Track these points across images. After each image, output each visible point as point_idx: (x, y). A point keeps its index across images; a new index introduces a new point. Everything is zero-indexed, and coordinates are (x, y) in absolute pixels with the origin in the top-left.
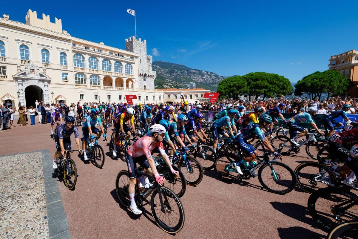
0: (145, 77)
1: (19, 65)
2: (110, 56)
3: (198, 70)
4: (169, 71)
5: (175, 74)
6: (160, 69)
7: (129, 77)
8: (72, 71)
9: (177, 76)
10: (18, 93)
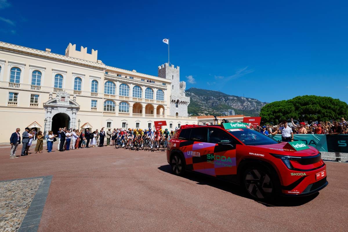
0: (178, 103)
1: (51, 93)
2: (142, 82)
3: (237, 97)
4: (204, 98)
5: (211, 101)
6: (195, 97)
7: (160, 103)
8: (102, 98)
9: (213, 103)
10: (45, 120)
